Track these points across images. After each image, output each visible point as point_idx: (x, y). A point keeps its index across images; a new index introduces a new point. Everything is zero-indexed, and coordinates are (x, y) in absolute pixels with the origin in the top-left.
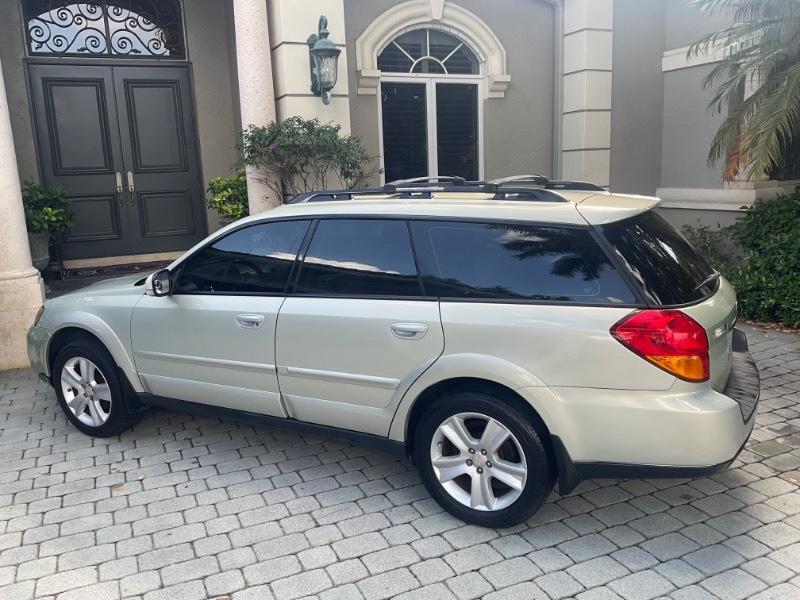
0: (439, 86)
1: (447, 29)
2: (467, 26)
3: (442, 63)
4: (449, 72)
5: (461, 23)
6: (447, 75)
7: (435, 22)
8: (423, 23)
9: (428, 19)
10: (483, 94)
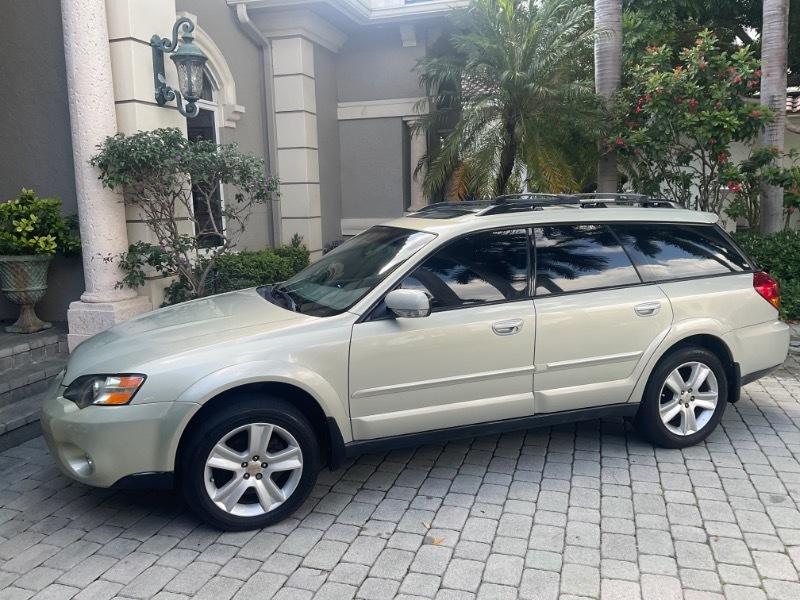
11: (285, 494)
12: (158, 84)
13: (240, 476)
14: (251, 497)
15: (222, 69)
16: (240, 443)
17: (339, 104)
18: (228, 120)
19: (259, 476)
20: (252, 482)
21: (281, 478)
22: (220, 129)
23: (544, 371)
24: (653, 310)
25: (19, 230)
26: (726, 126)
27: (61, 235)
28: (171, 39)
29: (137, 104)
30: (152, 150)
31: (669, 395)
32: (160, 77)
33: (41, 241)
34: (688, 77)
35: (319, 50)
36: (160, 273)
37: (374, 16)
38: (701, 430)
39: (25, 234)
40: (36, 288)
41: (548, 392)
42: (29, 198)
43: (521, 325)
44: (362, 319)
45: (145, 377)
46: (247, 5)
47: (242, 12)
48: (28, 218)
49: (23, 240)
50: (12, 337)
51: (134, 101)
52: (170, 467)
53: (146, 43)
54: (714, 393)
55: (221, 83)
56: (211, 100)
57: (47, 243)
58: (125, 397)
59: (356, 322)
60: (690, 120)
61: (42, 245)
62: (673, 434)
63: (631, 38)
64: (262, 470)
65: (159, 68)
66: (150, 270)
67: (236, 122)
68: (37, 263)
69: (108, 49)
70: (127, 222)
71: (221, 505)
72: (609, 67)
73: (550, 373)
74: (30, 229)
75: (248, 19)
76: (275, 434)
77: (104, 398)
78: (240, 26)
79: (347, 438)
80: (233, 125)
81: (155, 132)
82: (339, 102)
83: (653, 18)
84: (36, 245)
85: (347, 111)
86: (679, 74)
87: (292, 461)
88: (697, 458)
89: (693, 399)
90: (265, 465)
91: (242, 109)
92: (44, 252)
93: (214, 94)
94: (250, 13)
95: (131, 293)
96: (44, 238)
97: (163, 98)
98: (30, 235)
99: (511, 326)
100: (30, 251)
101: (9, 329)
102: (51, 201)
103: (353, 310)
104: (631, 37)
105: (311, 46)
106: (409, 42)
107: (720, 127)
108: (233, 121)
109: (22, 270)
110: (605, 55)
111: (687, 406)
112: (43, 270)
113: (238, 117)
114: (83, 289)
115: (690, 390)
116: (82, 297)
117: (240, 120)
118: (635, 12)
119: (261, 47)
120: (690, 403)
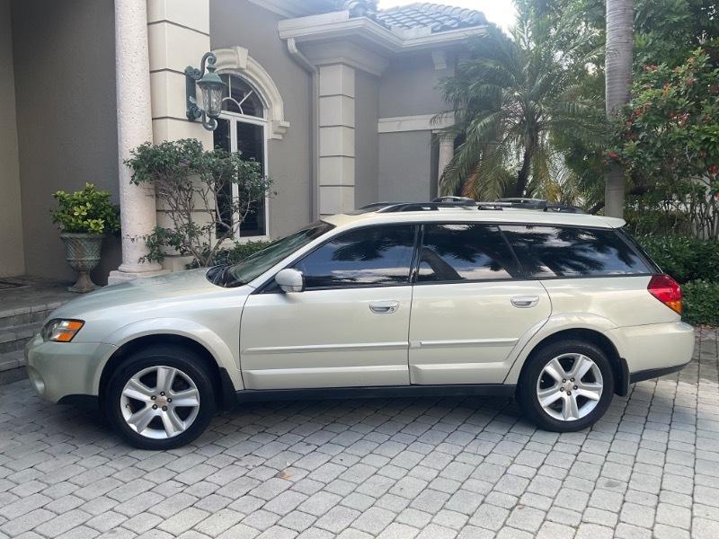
0: (239, 124)
1: (245, 77)
2: (261, 79)
3: (239, 105)
4: (245, 113)
5: (257, 75)
6: (242, 115)
7: (240, 70)
8: (231, 69)
9: (235, 67)
10: (268, 135)
11: (185, 426)
12: (189, 104)
13: (149, 406)
14: (157, 424)
15: (271, 93)
16: (150, 380)
17: (380, 120)
18: (275, 133)
19: (165, 409)
20: (159, 412)
21: (183, 412)
22: (269, 140)
23: (417, 348)
24: (529, 303)
25: (76, 214)
26: (713, 140)
27: (109, 219)
28: (199, 68)
29: (168, 120)
30: (171, 156)
31: (549, 382)
32: (191, 99)
33: (92, 223)
34: (678, 92)
35: (360, 74)
36: (178, 252)
37: (406, 44)
38: (584, 418)
39: (80, 217)
40: (89, 259)
41: (422, 367)
42: (88, 190)
43: (398, 306)
44: (258, 291)
45: (83, 322)
46: (296, 39)
47: (292, 45)
48: (85, 206)
49: (80, 222)
50: (70, 294)
51: (167, 117)
52: (95, 392)
53: (180, 73)
54: (599, 385)
55: (270, 103)
56: (262, 117)
57: (97, 225)
58: (70, 336)
59: (252, 294)
60: (679, 134)
61: (92, 225)
62: (552, 418)
63: (643, 58)
64: (167, 404)
65: (191, 92)
66: (170, 250)
67: (283, 135)
68: (91, 240)
69: (148, 78)
70: (157, 211)
71: (134, 427)
72: (619, 84)
73: (422, 350)
74: (85, 214)
75: (296, 51)
76: (178, 377)
77: (57, 337)
78: (291, 57)
79: (238, 386)
80: (280, 137)
81: (179, 142)
82: (380, 117)
83: (666, 38)
84: (89, 226)
85: (386, 126)
86: (670, 90)
87: (191, 399)
88: (569, 443)
89: (576, 388)
90: (170, 400)
91: (287, 124)
92: (93, 231)
93: (265, 112)
94: (298, 45)
95: (156, 266)
96: (95, 221)
97: (192, 116)
98: (85, 218)
99: (388, 306)
100: (84, 230)
101: (70, 289)
102: (103, 194)
103: (251, 284)
104: (643, 55)
105: (353, 71)
106: (440, 64)
107: (707, 140)
108: (280, 134)
109: (80, 245)
110: (614, 73)
111: (569, 394)
112: (96, 246)
113: (284, 131)
114: (120, 262)
115: (573, 379)
116: (120, 268)
117: (286, 132)
118: (648, 33)
119: (310, 73)
120: (573, 392)
